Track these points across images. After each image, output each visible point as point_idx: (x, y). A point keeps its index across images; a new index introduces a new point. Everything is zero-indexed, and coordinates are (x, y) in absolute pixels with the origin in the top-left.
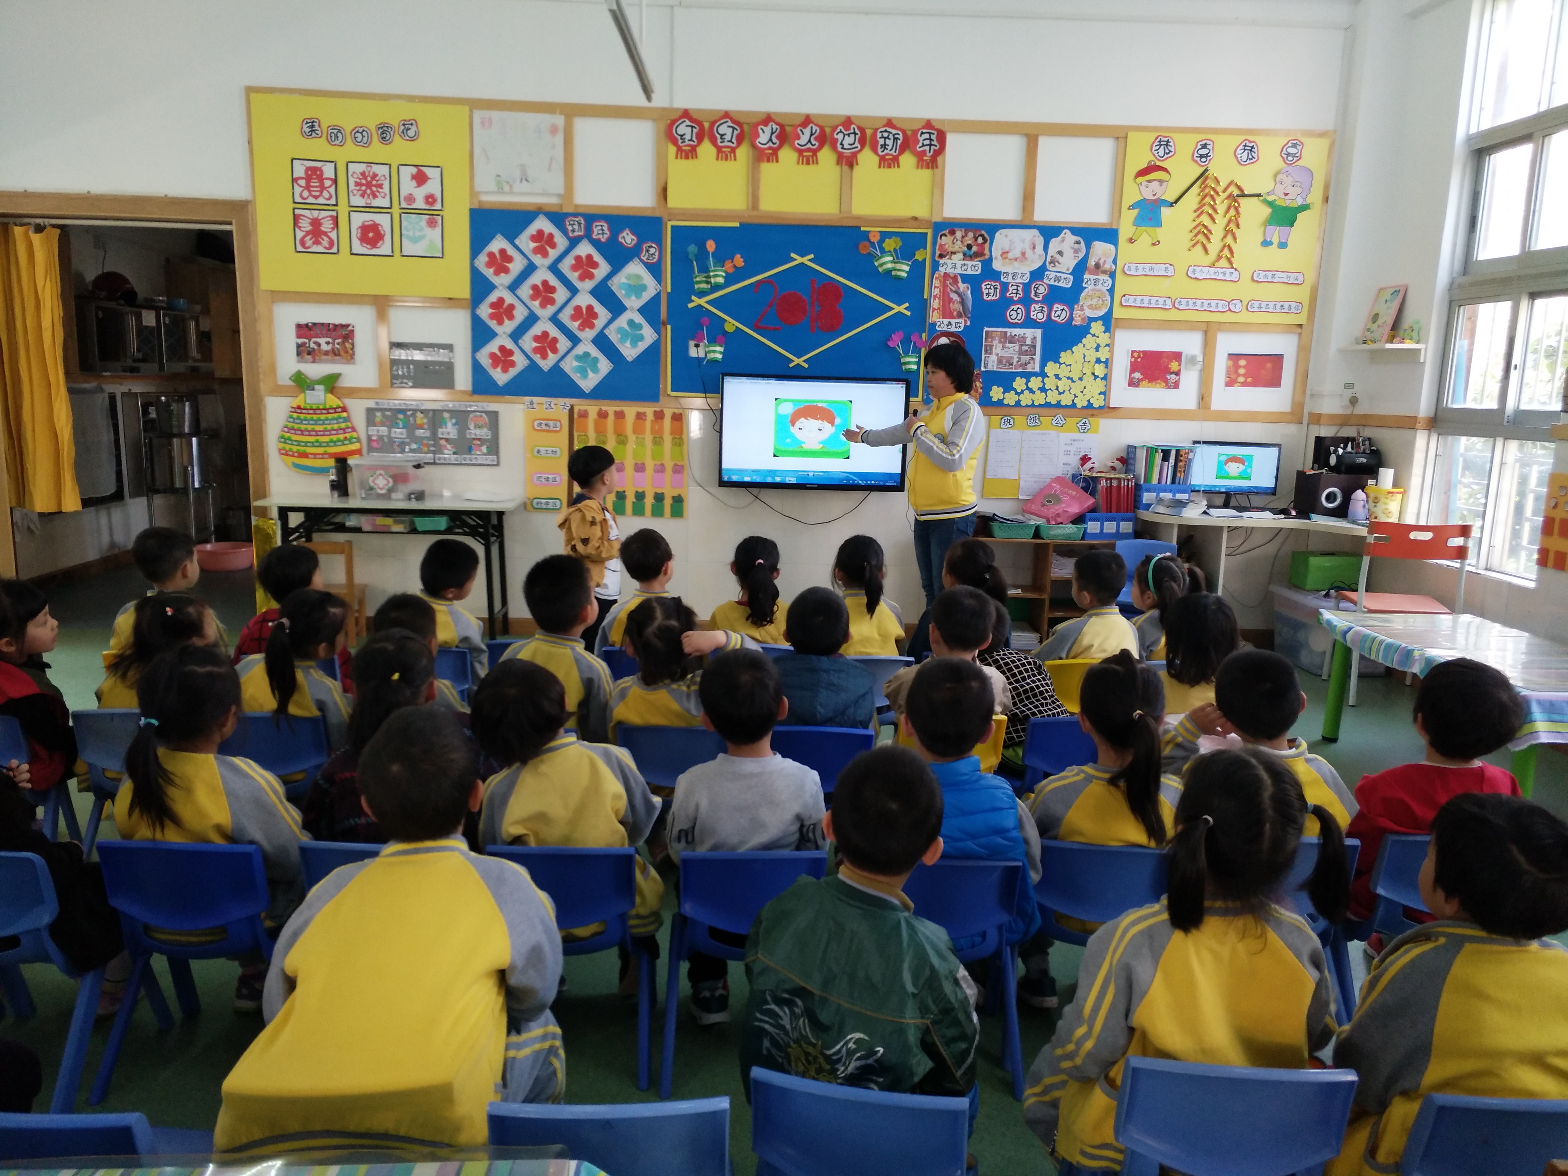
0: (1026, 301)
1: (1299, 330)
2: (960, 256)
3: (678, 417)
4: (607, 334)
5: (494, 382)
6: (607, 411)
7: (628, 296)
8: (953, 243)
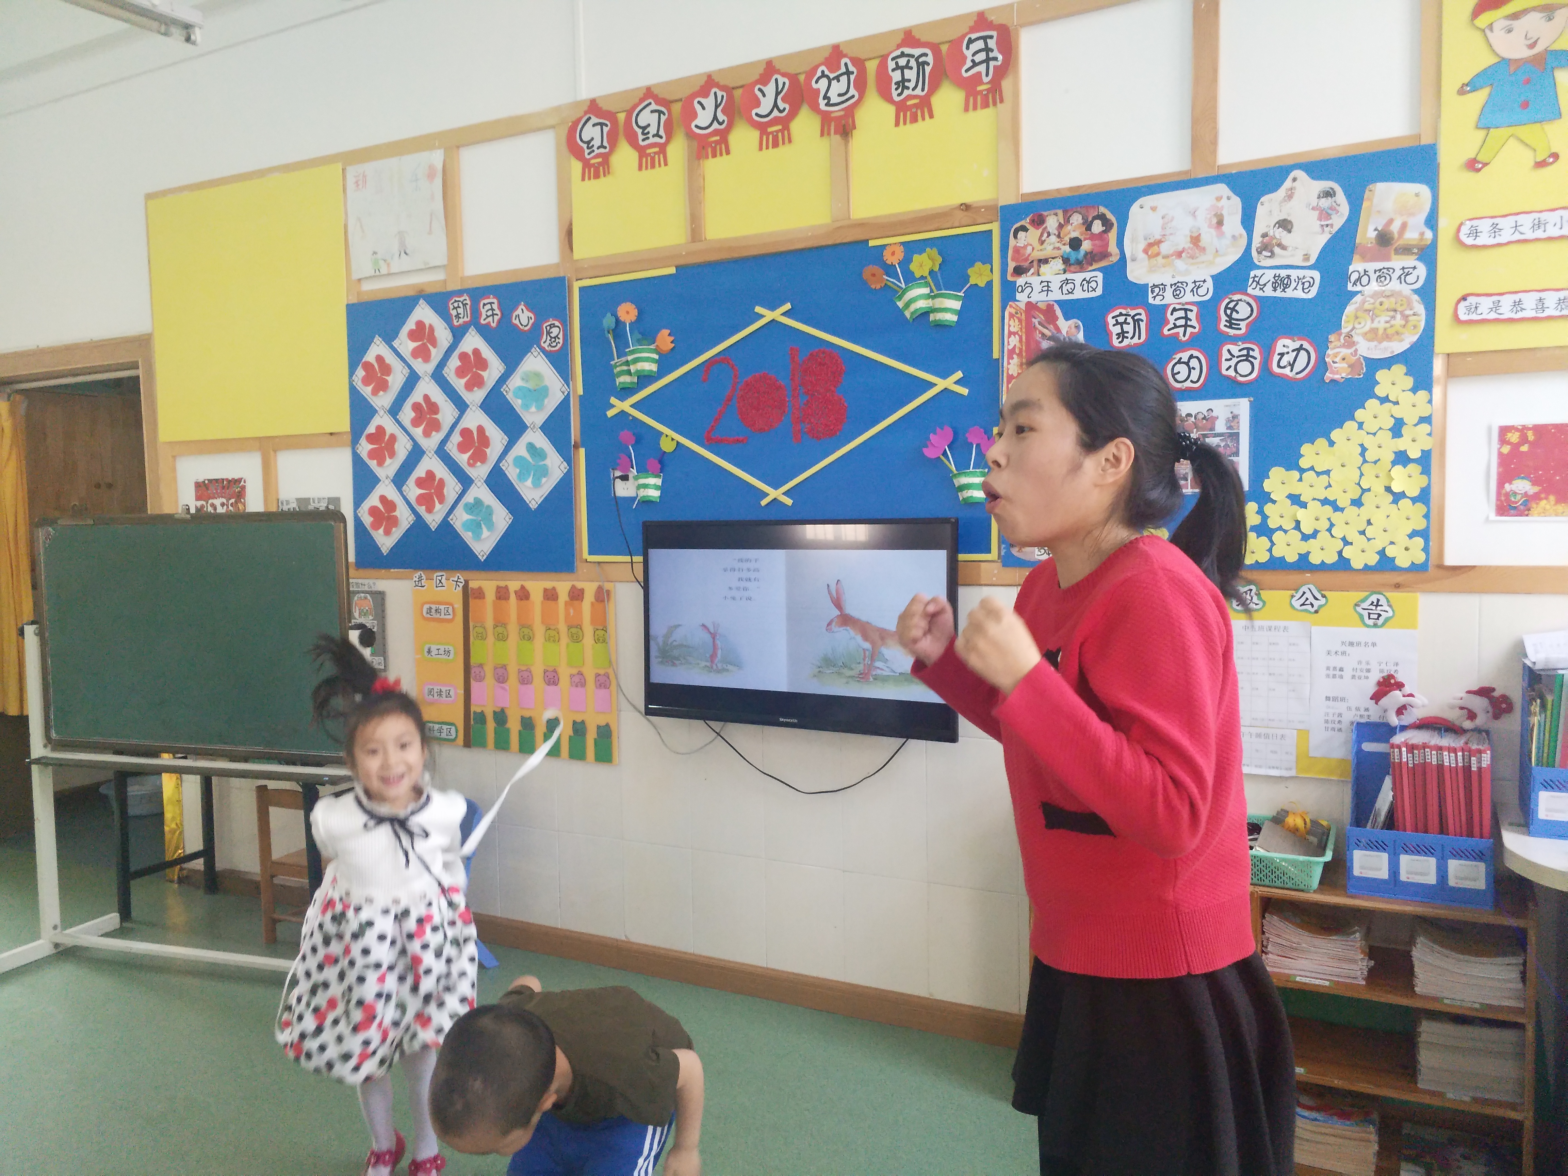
0: (1209, 341)
3: (602, 596)
4: (504, 468)
5: (378, 549)
6: (506, 588)
7: (526, 406)
8: (1042, 242)
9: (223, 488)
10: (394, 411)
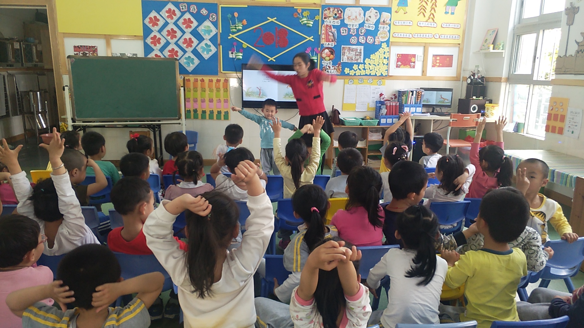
0: (358, 35)
1: (459, 46)
2: (332, 18)
3: (226, 81)
4: (197, 49)
6: (197, 79)
7: (205, 34)
8: (330, 13)
9: (87, 48)
10: (160, 31)
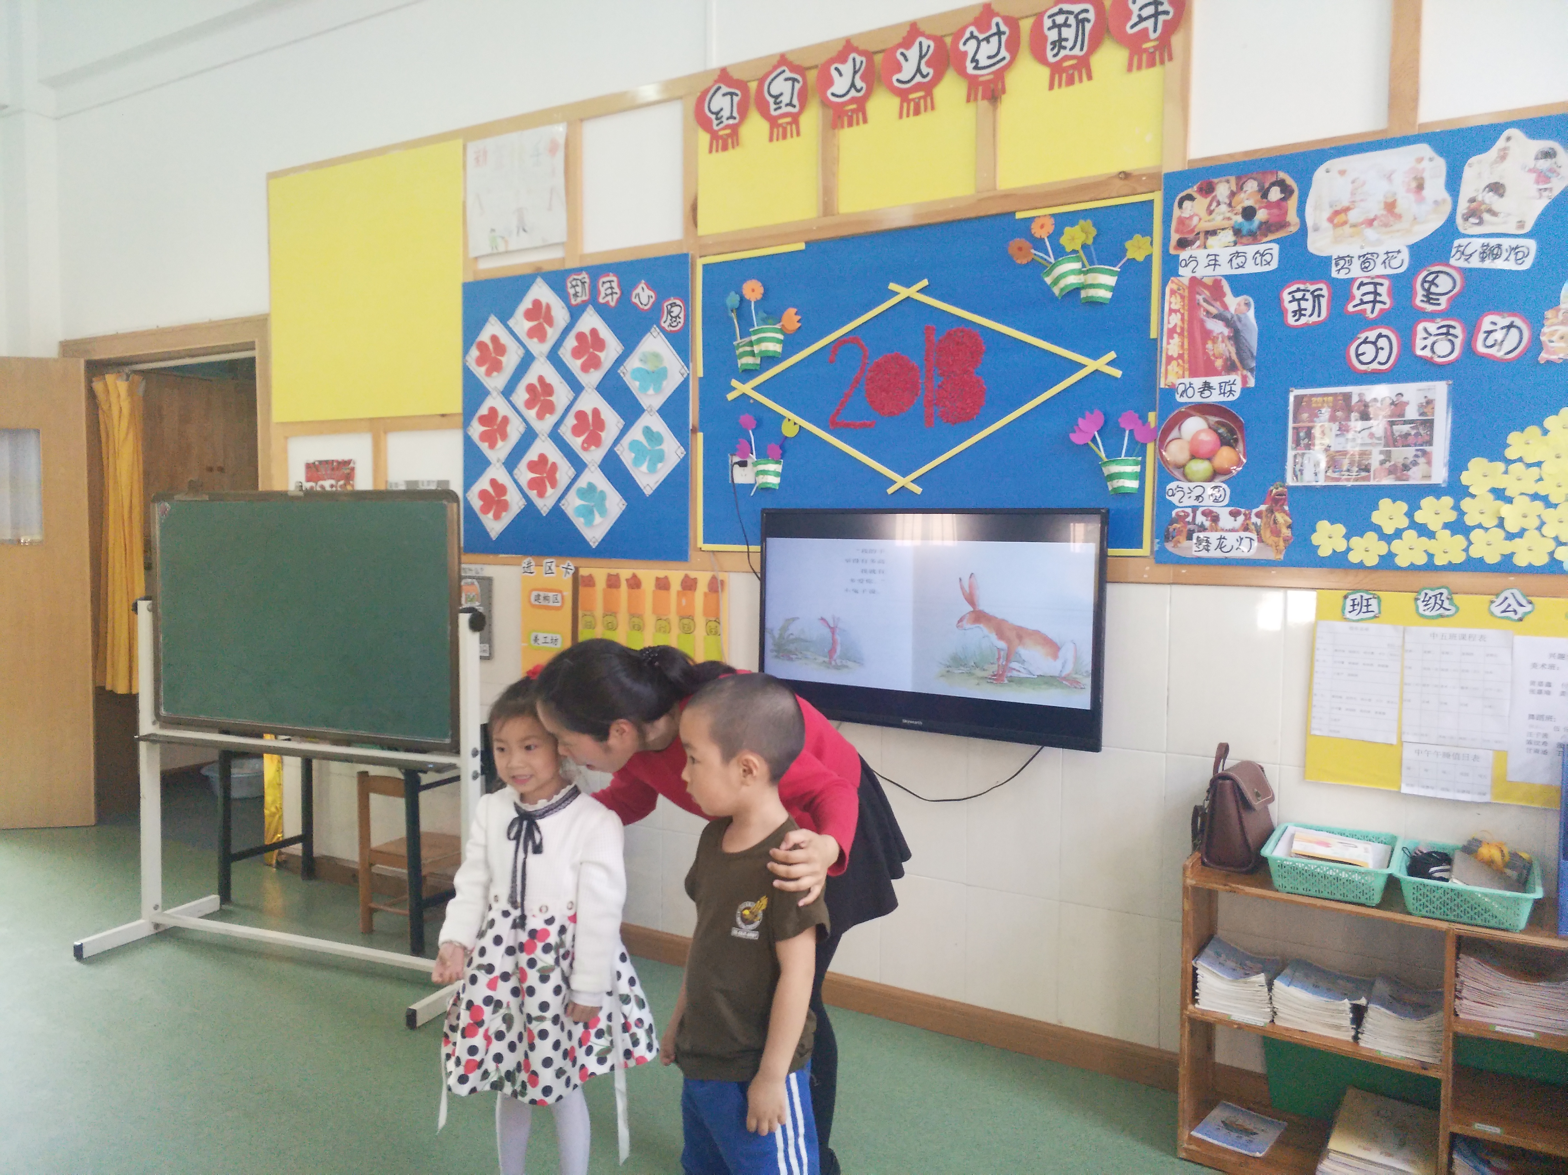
0: (1402, 318)
3: (716, 586)
4: (618, 453)
5: (486, 534)
6: (617, 576)
7: (644, 388)
8: (1210, 212)
9: (333, 469)
10: (508, 392)
